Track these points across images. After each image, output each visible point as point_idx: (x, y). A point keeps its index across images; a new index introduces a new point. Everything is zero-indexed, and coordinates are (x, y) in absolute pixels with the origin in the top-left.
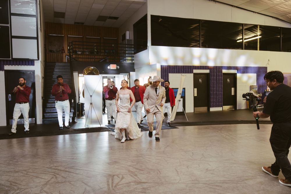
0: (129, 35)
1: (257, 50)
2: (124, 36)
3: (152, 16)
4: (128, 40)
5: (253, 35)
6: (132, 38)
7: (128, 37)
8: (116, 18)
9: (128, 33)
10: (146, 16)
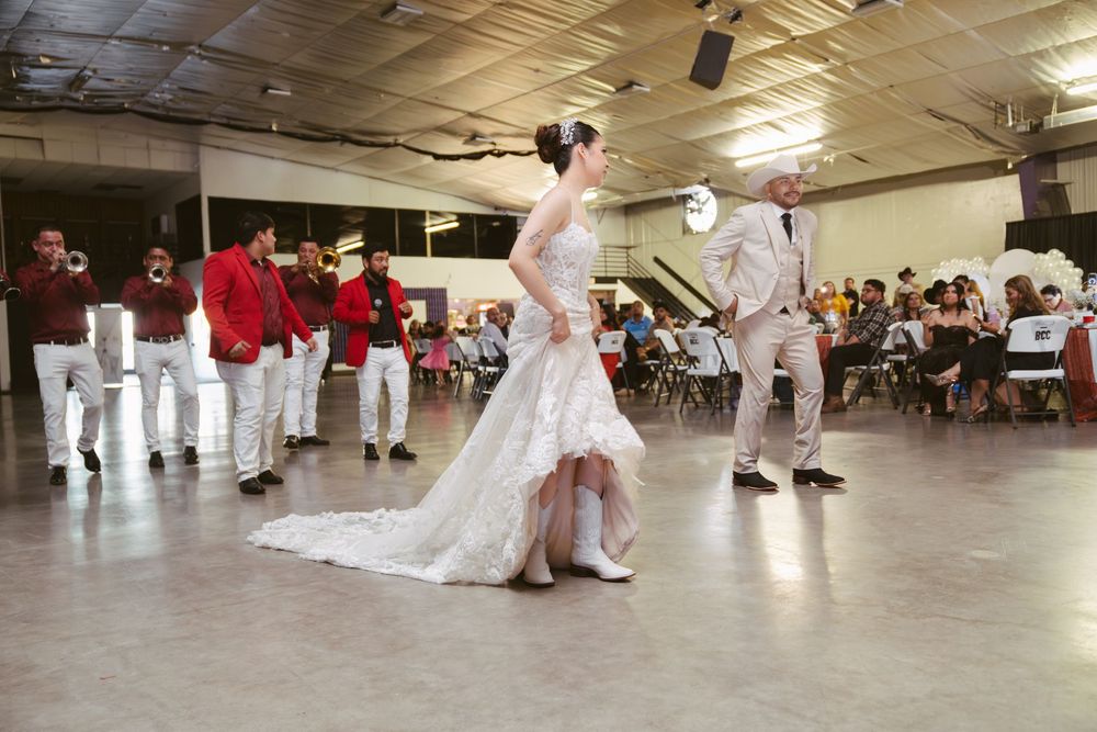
0: (167, 223)
1: (424, 254)
2: (157, 222)
3: (212, 200)
4: (165, 235)
5: (445, 220)
6: (174, 230)
7: (164, 229)
8: (139, 187)
9: (164, 219)
10: (198, 199)
